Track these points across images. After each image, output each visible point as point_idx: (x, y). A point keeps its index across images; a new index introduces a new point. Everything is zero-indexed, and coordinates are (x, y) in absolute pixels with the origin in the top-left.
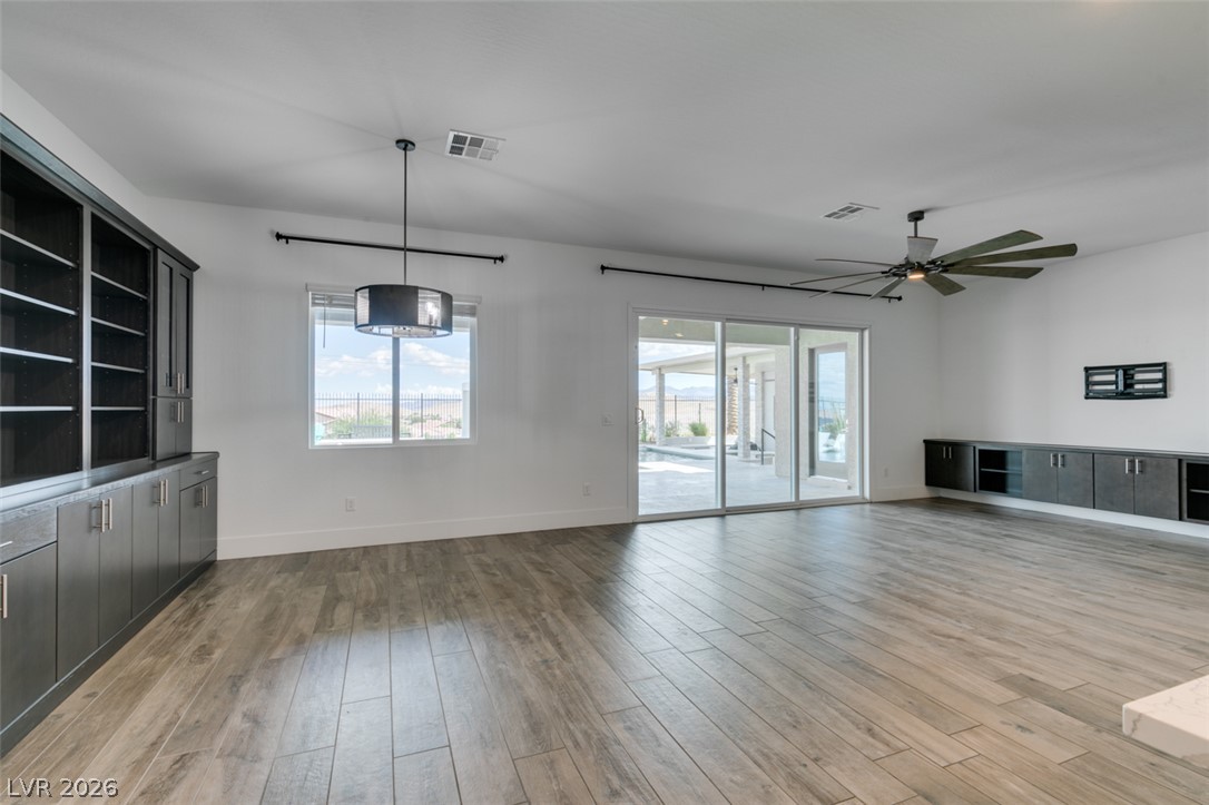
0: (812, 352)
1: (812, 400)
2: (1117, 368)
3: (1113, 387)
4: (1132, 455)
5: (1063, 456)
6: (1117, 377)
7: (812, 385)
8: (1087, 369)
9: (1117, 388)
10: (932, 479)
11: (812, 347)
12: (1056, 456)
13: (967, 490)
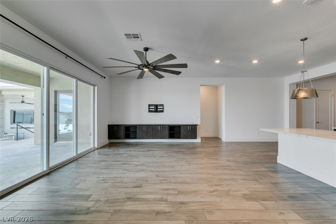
0: (56, 92)
1: (56, 111)
2: (155, 105)
3: (154, 110)
4: (160, 125)
5: (147, 127)
6: (155, 107)
7: (56, 105)
8: (149, 105)
9: (155, 110)
10: (110, 137)
11: (56, 90)
12: (145, 127)
13: (122, 139)
